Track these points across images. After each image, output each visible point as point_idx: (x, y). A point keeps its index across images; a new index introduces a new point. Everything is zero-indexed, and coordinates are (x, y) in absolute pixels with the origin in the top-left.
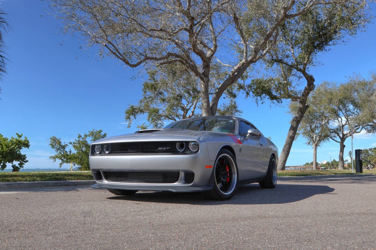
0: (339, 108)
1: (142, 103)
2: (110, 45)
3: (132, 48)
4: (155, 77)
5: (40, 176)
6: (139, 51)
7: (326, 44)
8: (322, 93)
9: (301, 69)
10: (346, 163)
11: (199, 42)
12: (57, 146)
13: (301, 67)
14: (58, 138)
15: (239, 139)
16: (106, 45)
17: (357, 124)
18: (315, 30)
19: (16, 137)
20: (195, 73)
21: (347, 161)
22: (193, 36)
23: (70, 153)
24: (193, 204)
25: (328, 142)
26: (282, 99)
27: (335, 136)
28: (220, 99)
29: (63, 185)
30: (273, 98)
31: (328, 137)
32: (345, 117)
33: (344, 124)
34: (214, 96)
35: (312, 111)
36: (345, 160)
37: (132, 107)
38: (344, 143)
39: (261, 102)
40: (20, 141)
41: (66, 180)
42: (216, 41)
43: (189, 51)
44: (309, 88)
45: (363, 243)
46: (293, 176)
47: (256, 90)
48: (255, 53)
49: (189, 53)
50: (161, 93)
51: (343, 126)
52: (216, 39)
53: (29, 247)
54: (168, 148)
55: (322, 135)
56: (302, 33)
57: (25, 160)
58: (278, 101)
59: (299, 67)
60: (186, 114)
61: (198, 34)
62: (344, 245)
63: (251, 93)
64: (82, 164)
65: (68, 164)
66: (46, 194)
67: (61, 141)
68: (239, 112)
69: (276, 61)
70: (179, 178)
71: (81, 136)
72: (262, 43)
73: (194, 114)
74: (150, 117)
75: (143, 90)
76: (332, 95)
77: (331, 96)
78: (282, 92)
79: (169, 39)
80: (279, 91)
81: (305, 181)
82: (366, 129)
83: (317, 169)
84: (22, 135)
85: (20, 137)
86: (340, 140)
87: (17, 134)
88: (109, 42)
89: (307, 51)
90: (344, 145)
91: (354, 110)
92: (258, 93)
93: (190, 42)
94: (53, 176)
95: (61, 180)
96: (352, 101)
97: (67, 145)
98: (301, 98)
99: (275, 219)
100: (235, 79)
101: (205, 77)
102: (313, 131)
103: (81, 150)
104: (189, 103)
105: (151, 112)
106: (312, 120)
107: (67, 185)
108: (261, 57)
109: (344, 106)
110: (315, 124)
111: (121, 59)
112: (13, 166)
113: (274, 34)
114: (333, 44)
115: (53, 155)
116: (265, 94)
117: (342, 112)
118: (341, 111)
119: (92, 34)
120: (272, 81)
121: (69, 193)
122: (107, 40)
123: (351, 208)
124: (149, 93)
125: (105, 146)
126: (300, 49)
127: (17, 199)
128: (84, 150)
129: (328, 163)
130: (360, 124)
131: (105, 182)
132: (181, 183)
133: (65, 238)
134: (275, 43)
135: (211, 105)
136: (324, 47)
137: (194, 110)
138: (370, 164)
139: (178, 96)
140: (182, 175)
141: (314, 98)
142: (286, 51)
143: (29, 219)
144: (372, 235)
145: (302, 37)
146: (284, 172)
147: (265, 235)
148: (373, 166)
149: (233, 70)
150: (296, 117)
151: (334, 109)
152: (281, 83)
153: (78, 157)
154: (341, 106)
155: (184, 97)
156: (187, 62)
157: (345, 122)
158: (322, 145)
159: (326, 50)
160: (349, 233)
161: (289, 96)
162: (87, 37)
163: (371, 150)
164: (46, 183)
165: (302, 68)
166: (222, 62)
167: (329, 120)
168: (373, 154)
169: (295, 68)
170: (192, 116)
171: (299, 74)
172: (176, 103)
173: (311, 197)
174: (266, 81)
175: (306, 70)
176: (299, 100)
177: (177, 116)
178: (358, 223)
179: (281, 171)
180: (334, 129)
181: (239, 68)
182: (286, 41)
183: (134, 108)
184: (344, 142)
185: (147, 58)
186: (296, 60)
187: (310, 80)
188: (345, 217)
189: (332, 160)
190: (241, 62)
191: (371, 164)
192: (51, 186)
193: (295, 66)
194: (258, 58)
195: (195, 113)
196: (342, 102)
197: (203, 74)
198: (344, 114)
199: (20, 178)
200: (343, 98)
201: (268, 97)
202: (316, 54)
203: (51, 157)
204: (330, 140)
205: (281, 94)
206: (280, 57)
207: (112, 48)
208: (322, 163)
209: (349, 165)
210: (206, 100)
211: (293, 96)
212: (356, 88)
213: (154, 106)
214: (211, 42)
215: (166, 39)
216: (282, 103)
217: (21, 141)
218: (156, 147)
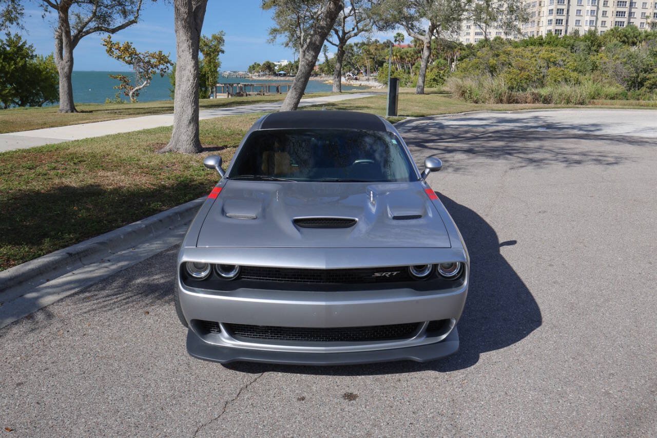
54: (395, 273)
86: (337, 42)
135: (194, 9)
148: (358, 71)
168: (359, 53)
184: (344, 45)
191: (355, 69)
208: (279, 63)
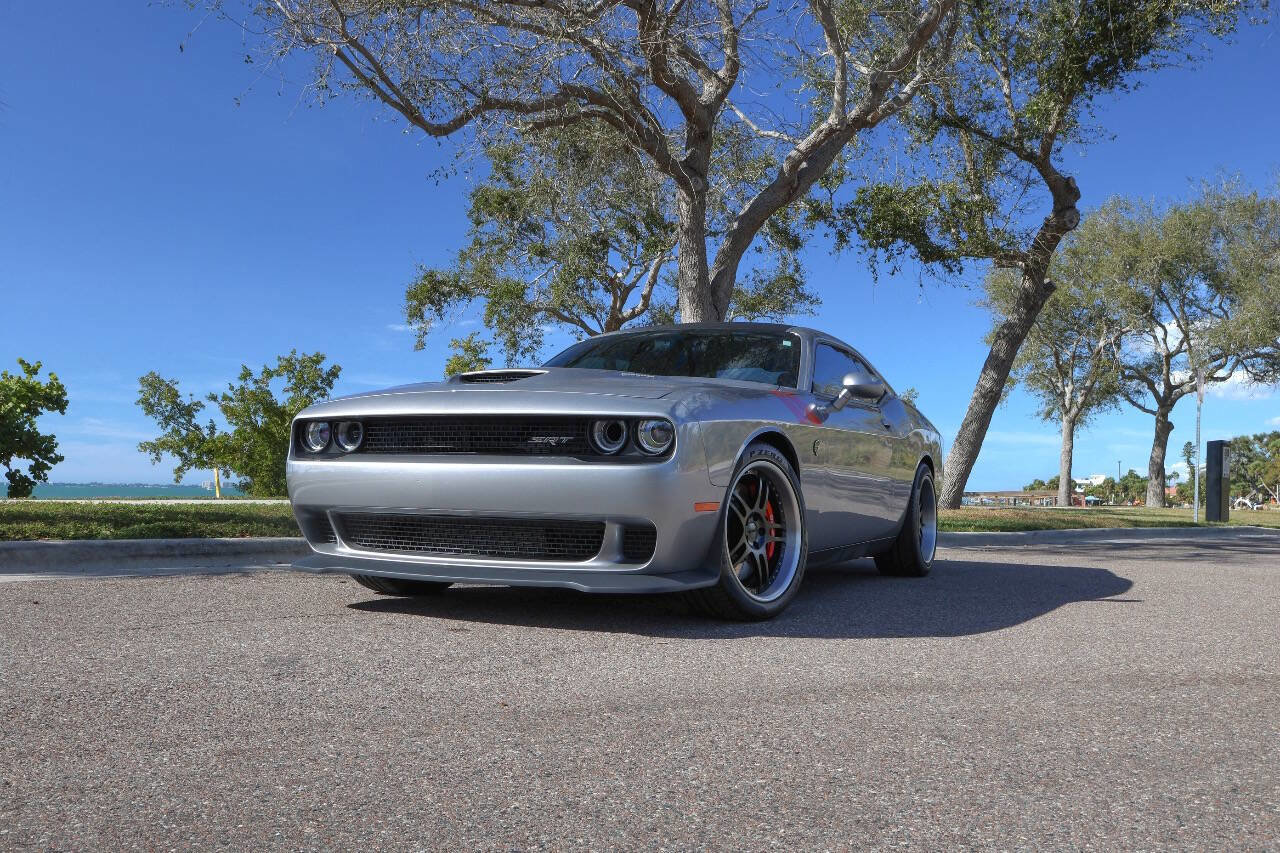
0: (1159, 292)
1: (468, 262)
2: (356, 53)
3: (435, 65)
4: (516, 170)
5: (111, 521)
6: (458, 77)
7: (1128, 65)
8: (1102, 236)
9: (1032, 153)
10: (1172, 483)
11: (673, 49)
12: (166, 406)
13: (1034, 146)
14: (167, 379)
15: (813, 407)
16: (339, 54)
17: (1219, 352)
18: (1092, 12)
19: (19, 372)
20: (658, 161)
21: (1176, 475)
22: (655, 28)
23: (212, 433)
24: (651, 634)
25: (1114, 410)
26: (962, 258)
27: (1139, 392)
28: (744, 255)
29: (191, 554)
30: (931, 254)
31: (1116, 393)
32: (1179, 326)
33: (1172, 349)
34: (724, 243)
35: (1066, 301)
36: (1168, 473)
37: (431, 275)
38: (1171, 417)
39: (890, 266)
40: (32, 389)
41: (201, 535)
42: (734, 48)
43: (639, 79)
44: (1058, 222)
45: (1234, 790)
46: (990, 529)
47: (871, 224)
48: (874, 93)
49: (638, 86)
50: (534, 228)
51: (1169, 356)
52: (735, 39)
53: (95, 789)
54: (565, 439)
55: (1097, 385)
56: (1045, 21)
57: (52, 455)
58: (948, 267)
59: (1027, 144)
60: (623, 302)
61: (670, 20)
62: (1170, 799)
63: (854, 237)
64: (252, 473)
65: (206, 471)
66: (133, 587)
67: (177, 391)
68: (807, 302)
69: (946, 122)
70: (600, 543)
71: (250, 374)
72: (899, 55)
73: (650, 302)
74: (492, 312)
75: (469, 216)
76: (1137, 244)
77: (1132, 250)
78: (964, 235)
79: (568, 35)
80: (953, 230)
81: (1031, 547)
82: (1250, 369)
83: (1070, 504)
84: (39, 367)
85: (33, 371)
86: (1154, 405)
87: (22, 362)
88: (353, 43)
89: (1059, 88)
90: (1171, 423)
91: (1211, 301)
92: (877, 236)
93: (644, 48)
94: (156, 520)
95: (186, 536)
96: (1204, 270)
97: (198, 404)
98: (1028, 256)
99: (932, 697)
100: (799, 184)
101: (692, 174)
102: (1063, 371)
103: (251, 422)
104: (631, 265)
105: (495, 295)
106: (1062, 332)
107: (207, 555)
108: (896, 106)
109: (1178, 285)
110: (1074, 346)
111: (395, 104)
112: (11, 475)
113: (944, 26)
114: (1153, 66)
115: (152, 439)
116: (905, 239)
117: (1169, 305)
118: (1167, 302)
119: (291, 12)
120: (931, 195)
121: (216, 583)
122: (345, 35)
123: (1189, 656)
124: (493, 226)
125: (342, 426)
126: (1035, 80)
127: (36, 603)
128: (260, 423)
129: (1110, 484)
130: (1231, 351)
131: (344, 550)
132: (608, 560)
133: (215, 759)
134: (946, 56)
135: (712, 277)
136: (1121, 74)
137: (650, 292)
138: (1255, 487)
139: (594, 238)
140: (613, 533)
141: (1075, 254)
142: (983, 87)
143: (87, 682)
144: (1261, 761)
145: (1041, 36)
146: (960, 513)
147: (901, 755)
148: (1264, 495)
149: (793, 153)
150: (1009, 326)
151: (1141, 295)
152: (960, 203)
153: (240, 449)
154: (1166, 287)
155: (616, 245)
156: (630, 122)
157: (1177, 343)
158: (1094, 421)
159: (1125, 86)
160: (1185, 753)
161: (989, 250)
162: (273, 20)
163: (1259, 439)
164: (133, 544)
165: (1038, 151)
166: (755, 122)
167: (1123, 333)
168: (1267, 456)
169: (1014, 150)
170: (642, 311)
171: (1026, 169)
172: (585, 263)
173: (1053, 612)
174: (907, 194)
175: (1052, 156)
176: (1020, 263)
177: (591, 311)
178: (1215, 714)
179: (950, 513)
180: (1138, 365)
181: (815, 146)
182: (984, 50)
183: (440, 277)
184: (1168, 412)
185: (489, 104)
186: (1017, 118)
187: (1065, 194)
188: (1171, 694)
189: (1125, 473)
190: (824, 126)
191: (1259, 490)
192: (152, 556)
193: (1012, 143)
194: (884, 111)
195: (653, 300)
196: (1171, 273)
197: (687, 164)
198: (1177, 314)
199: (40, 526)
200: (1177, 256)
201: (912, 250)
202: (1091, 98)
203: (144, 447)
204: (1124, 404)
205: (957, 242)
206: (961, 107)
207: (362, 64)
208: (1088, 482)
209: (1184, 493)
210: (694, 259)
211: (1002, 248)
212: (1225, 224)
213: (508, 272)
214: (720, 50)
215: (555, 34)
216: (963, 272)
217: (37, 387)
218: (523, 434)
